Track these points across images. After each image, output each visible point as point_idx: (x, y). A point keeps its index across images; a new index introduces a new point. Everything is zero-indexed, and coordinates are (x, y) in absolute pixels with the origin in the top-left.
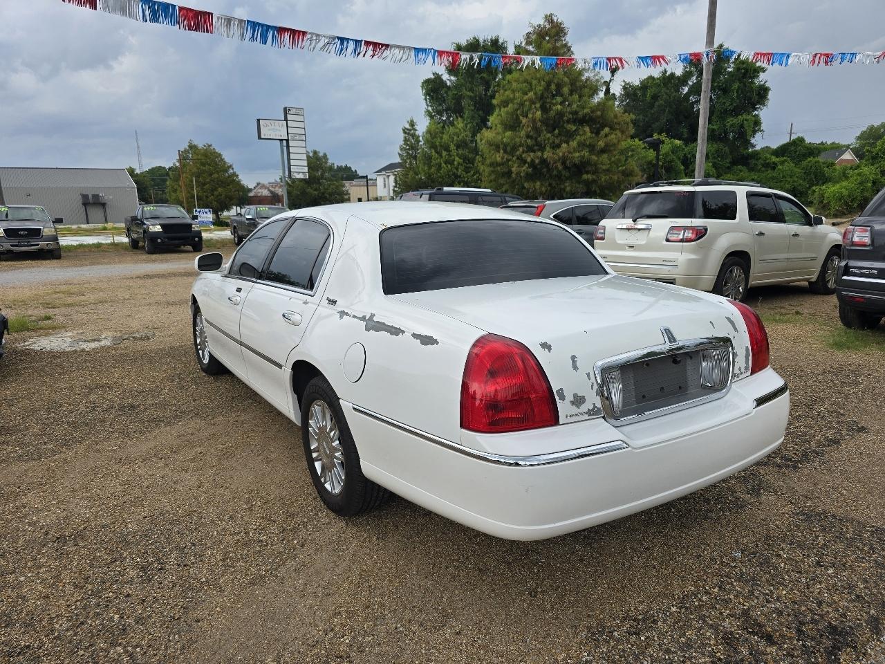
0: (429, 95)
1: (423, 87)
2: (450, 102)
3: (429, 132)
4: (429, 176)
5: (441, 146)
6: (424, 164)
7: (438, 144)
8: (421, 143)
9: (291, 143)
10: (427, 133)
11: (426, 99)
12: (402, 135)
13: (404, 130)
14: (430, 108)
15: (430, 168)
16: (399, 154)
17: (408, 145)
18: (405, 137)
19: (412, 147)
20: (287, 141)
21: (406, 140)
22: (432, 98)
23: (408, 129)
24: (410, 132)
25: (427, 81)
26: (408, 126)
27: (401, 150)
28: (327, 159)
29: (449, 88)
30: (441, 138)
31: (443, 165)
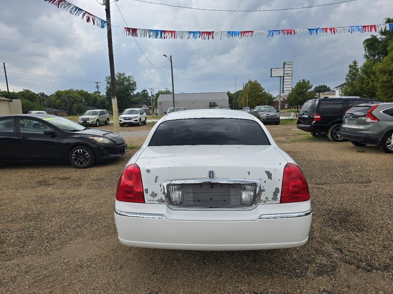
0: (368, 47)
1: (364, 43)
2: (380, 49)
3: (365, 66)
4: (362, 89)
5: (371, 72)
6: (359, 82)
7: (369, 72)
8: (359, 72)
9: (285, 78)
10: (363, 67)
11: (365, 49)
12: (348, 69)
13: (349, 66)
14: (367, 54)
15: (362, 84)
16: (346, 79)
17: (351, 74)
18: (350, 70)
19: (354, 74)
20: (283, 77)
21: (350, 71)
22: (369, 48)
23: (352, 66)
24: (353, 67)
25: (367, 40)
26: (352, 64)
27: (347, 76)
28: (309, 83)
29: (380, 42)
30: (372, 69)
31: (371, 82)
